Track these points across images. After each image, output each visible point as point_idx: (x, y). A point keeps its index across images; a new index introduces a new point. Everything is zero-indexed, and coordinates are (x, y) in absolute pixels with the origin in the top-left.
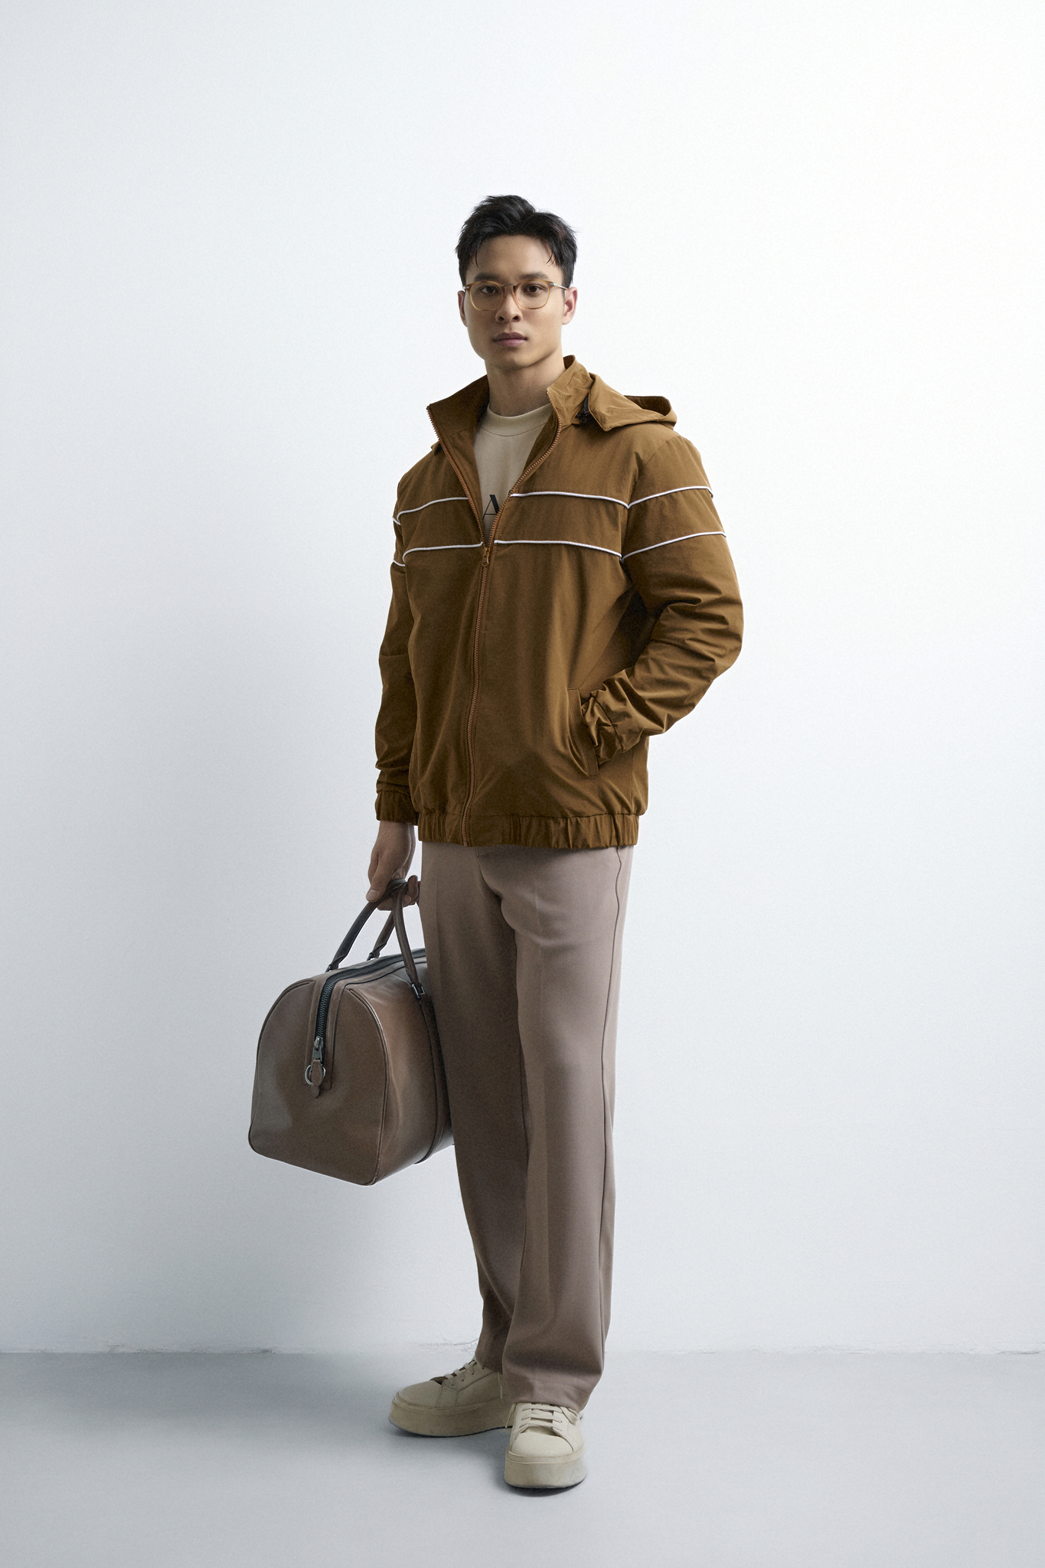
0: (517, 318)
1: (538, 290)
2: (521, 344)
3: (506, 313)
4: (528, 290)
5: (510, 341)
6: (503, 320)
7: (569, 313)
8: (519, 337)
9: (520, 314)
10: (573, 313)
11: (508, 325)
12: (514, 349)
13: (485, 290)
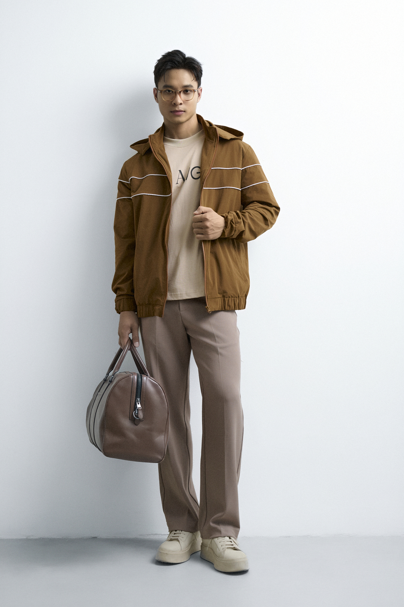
0: (181, 104)
1: (189, 91)
2: (182, 114)
3: (177, 102)
4: (185, 91)
5: (178, 113)
6: (175, 105)
7: (199, 98)
8: (181, 111)
9: (182, 102)
10: (200, 97)
11: (177, 106)
12: (179, 116)
13: (167, 91)
